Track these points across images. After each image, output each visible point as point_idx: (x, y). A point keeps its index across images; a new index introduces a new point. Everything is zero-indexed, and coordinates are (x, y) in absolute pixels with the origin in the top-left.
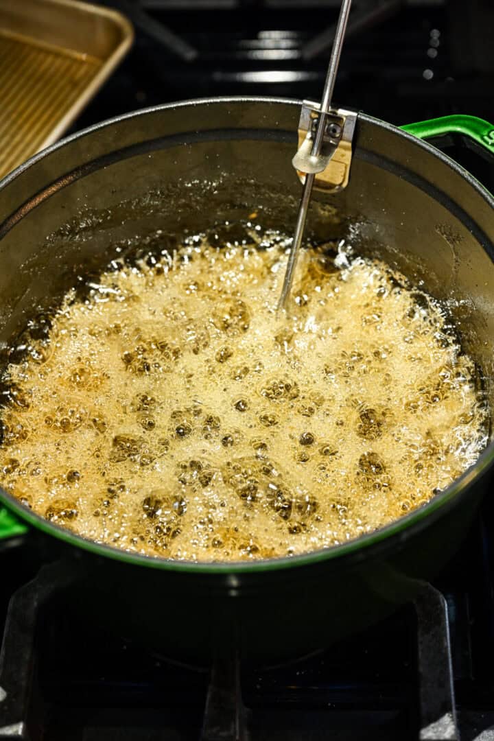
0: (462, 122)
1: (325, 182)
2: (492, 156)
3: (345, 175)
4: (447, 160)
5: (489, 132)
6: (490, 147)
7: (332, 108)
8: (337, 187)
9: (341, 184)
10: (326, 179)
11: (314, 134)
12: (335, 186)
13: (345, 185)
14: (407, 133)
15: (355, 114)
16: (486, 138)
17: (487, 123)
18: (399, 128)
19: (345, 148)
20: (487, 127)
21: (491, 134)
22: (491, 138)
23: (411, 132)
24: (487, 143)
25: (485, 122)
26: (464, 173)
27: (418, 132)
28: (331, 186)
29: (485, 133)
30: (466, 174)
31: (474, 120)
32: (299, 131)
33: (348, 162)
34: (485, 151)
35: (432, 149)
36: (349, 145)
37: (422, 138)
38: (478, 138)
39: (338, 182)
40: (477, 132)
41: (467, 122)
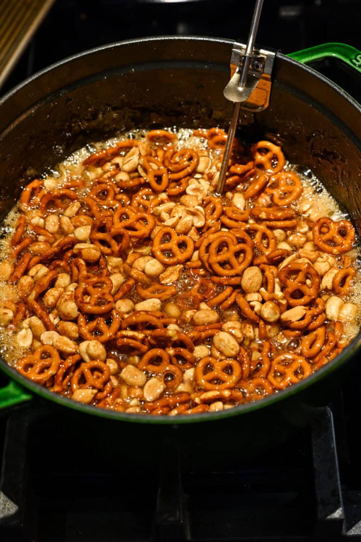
0: (335, 48)
1: (252, 104)
2: (360, 75)
3: (266, 99)
4: (327, 81)
5: (356, 56)
6: (357, 68)
7: (255, 48)
8: (260, 108)
9: (263, 106)
10: (252, 101)
11: (241, 69)
12: (258, 107)
13: (266, 106)
14: (293, 60)
15: (274, 54)
16: (354, 61)
17: (354, 48)
18: (286, 55)
19: (266, 79)
20: (354, 51)
21: (358, 58)
22: (358, 61)
23: (296, 58)
24: (355, 65)
25: (351, 47)
26: (340, 91)
27: (302, 58)
28: (256, 107)
29: (353, 57)
30: (342, 92)
31: (343, 47)
32: (231, 66)
33: (269, 90)
34: (355, 72)
35: (314, 72)
36: (270, 77)
37: (305, 63)
38: (348, 62)
39: (261, 104)
40: (347, 56)
41: (338, 49)
